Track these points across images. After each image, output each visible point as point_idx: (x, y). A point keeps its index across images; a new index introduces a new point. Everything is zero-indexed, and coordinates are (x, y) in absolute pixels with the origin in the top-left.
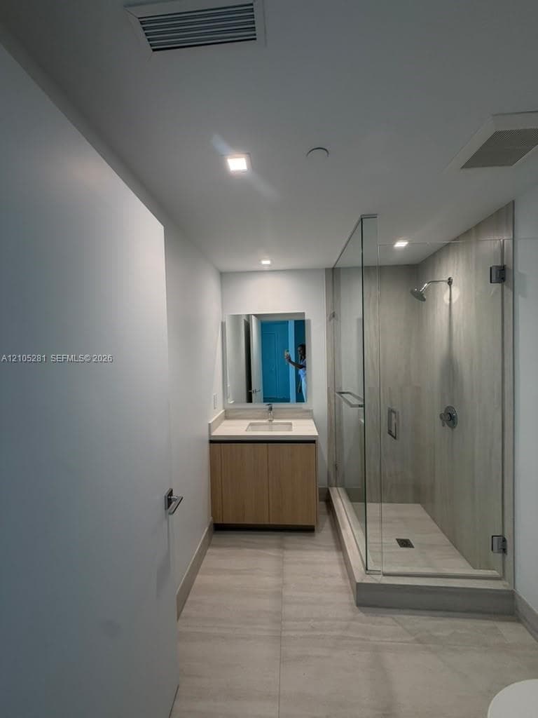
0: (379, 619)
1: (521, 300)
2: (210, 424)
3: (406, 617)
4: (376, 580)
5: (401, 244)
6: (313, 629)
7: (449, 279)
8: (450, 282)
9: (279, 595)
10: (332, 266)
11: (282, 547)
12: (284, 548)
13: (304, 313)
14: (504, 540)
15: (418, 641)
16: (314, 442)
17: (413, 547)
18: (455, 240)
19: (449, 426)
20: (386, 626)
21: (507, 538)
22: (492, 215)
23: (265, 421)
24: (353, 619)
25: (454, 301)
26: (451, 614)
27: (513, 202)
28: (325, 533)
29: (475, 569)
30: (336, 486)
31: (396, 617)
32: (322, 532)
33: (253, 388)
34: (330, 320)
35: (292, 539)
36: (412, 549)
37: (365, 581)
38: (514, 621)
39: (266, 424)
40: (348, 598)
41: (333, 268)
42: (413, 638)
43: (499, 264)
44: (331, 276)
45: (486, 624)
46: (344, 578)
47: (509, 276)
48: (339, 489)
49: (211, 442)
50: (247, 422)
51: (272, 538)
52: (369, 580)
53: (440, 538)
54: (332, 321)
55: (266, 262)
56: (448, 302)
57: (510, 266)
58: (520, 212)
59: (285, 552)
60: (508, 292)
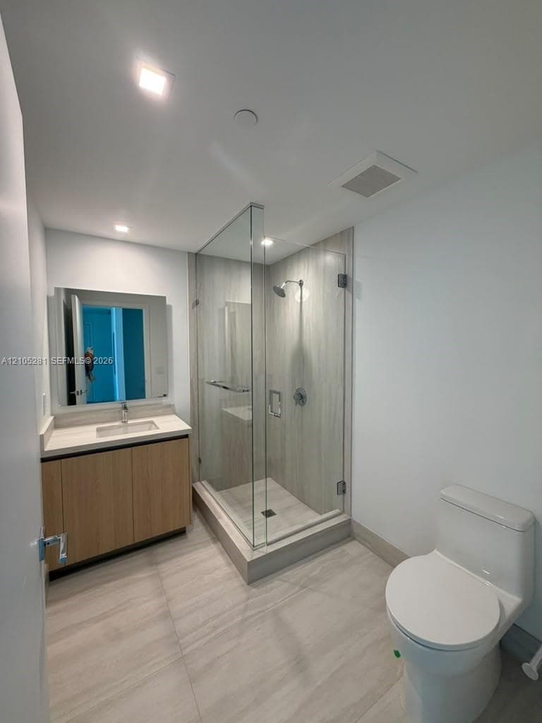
0: (269, 586)
1: (357, 301)
2: (42, 436)
3: (288, 573)
4: (263, 552)
5: (267, 243)
6: (215, 628)
7: (301, 281)
8: (301, 284)
9: (167, 615)
10: (195, 252)
11: (154, 563)
12: (157, 564)
13: (165, 297)
14: (344, 483)
15: (303, 587)
16: (186, 436)
17: (275, 514)
18: (312, 245)
19: (300, 405)
20: (277, 588)
21: (346, 481)
22: (336, 235)
23: (116, 424)
24: (248, 599)
25: (304, 300)
26: (317, 554)
27: (353, 227)
28: (197, 530)
29: (321, 514)
30: (199, 481)
31: (281, 577)
32: (194, 530)
33: (78, 388)
34: (193, 308)
35: (162, 550)
36: (273, 517)
37: (255, 558)
38: (351, 540)
39: (119, 427)
40: (238, 582)
41: (196, 254)
42: (297, 588)
43: (343, 273)
44: (194, 260)
45: (337, 551)
46: (229, 564)
47: (349, 284)
48: (203, 482)
49: (43, 460)
50: (94, 427)
51: (139, 558)
52: (257, 555)
53: (292, 500)
54: (195, 309)
55: (122, 229)
56: (299, 301)
57: (350, 276)
58: (359, 237)
59: (158, 567)
60: (349, 295)
